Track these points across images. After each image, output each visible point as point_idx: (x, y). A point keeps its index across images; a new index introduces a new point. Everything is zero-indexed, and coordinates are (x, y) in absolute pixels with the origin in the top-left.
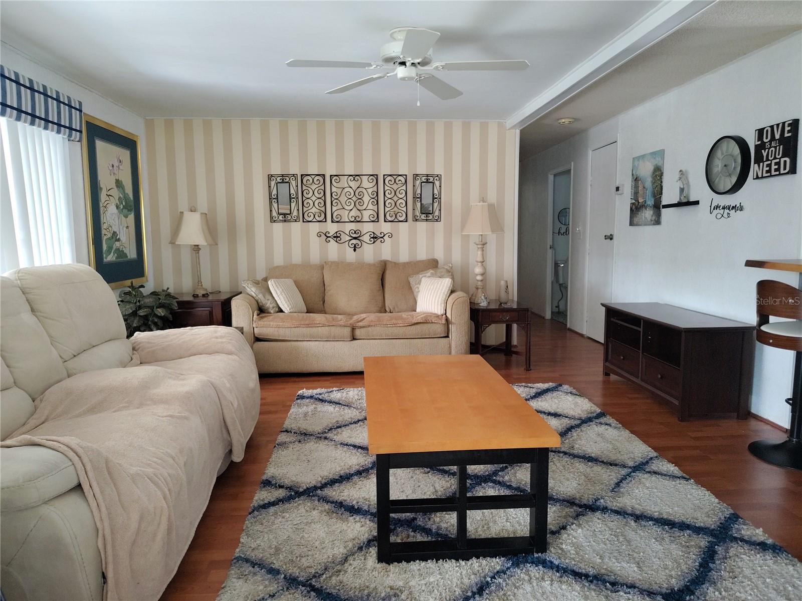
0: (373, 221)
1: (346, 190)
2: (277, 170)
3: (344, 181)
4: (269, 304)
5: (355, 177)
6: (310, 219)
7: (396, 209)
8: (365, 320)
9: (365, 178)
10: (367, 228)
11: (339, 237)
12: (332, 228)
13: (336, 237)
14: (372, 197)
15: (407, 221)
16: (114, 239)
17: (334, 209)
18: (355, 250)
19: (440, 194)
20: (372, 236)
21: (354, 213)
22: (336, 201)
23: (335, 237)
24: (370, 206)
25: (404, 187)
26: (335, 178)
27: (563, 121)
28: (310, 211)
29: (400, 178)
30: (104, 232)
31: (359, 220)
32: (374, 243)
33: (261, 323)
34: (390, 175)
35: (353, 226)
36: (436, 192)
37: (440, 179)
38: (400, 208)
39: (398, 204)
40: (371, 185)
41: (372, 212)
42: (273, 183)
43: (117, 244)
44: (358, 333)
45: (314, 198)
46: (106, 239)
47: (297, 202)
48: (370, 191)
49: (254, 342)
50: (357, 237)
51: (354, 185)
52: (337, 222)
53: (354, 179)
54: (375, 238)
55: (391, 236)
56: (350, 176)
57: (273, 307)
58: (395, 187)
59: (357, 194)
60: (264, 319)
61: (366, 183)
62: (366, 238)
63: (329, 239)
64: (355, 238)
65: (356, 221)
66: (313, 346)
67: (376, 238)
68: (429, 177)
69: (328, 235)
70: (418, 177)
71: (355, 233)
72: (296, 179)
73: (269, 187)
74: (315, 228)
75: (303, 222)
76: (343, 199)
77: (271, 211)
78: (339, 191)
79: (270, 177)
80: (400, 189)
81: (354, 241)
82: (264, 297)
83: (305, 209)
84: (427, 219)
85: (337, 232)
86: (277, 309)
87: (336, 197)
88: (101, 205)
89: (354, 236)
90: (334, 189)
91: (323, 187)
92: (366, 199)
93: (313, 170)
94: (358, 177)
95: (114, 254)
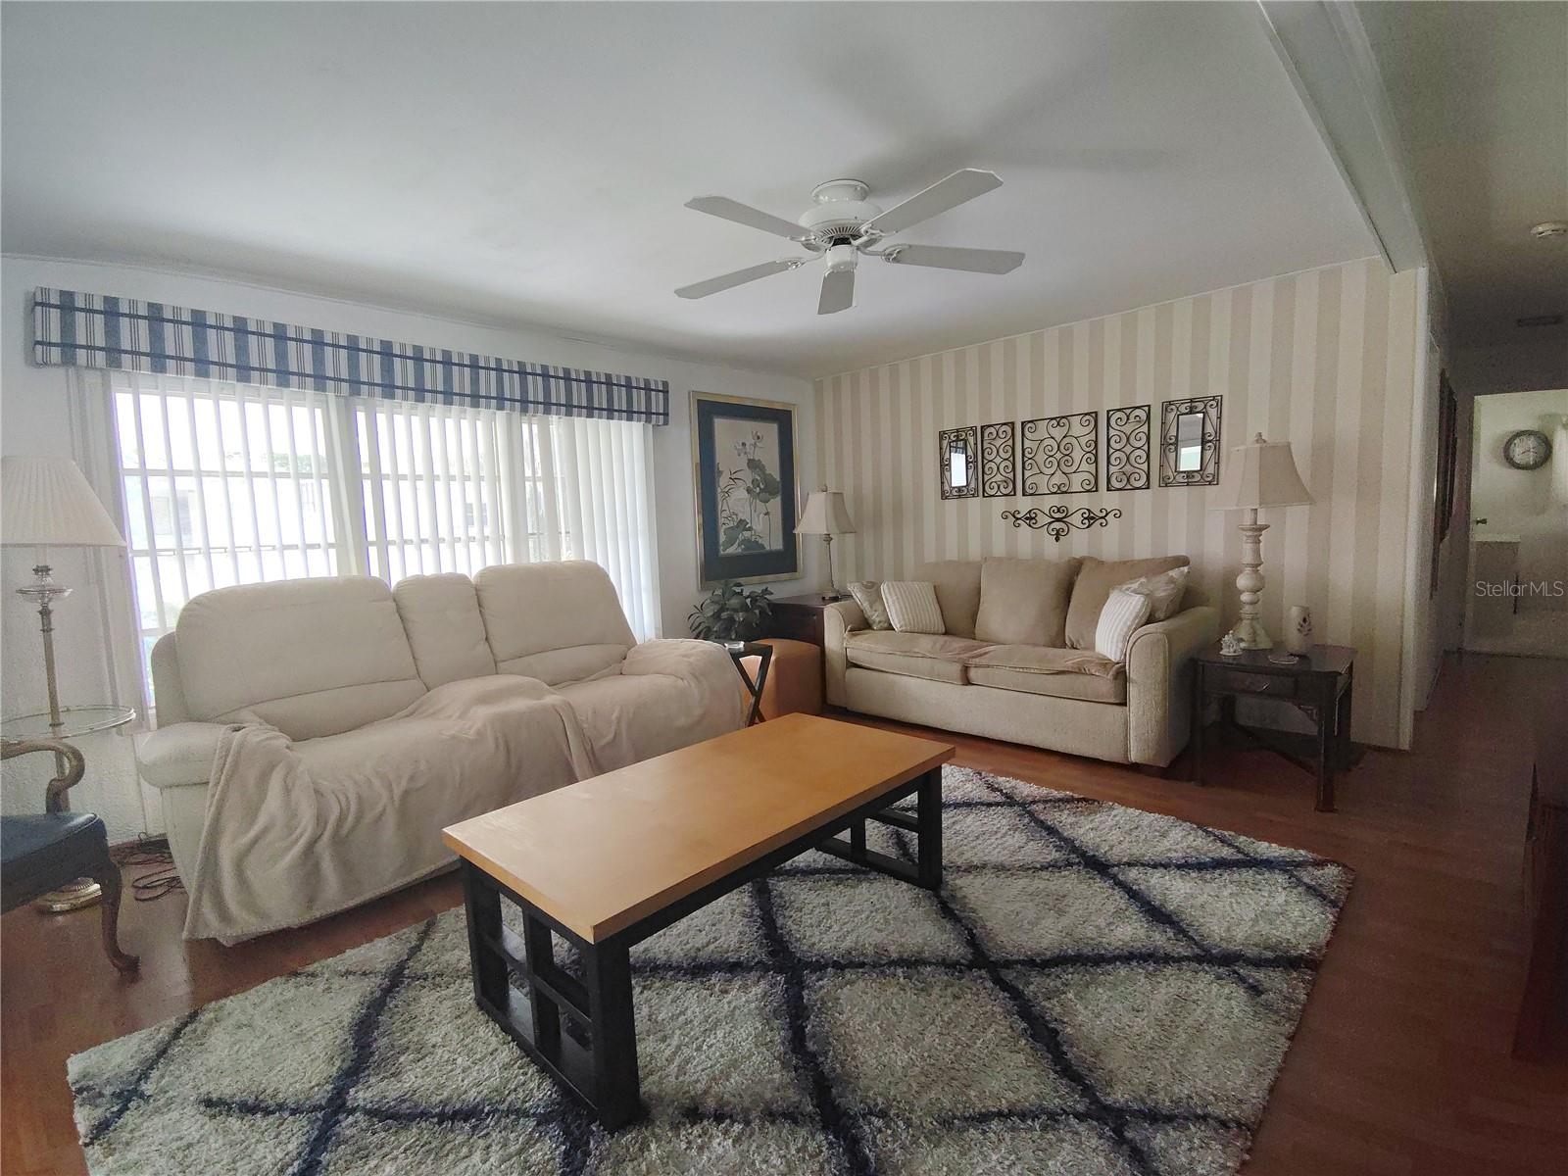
0: (1088, 491)
1: (1046, 443)
2: (949, 425)
3: (1042, 430)
4: (875, 617)
5: (1059, 420)
6: (993, 492)
7: (1128, 466)
8: (987, 656)
9: (1075, 420)
10: (1078, 502)
11: (1034, 518)
12: (1024, 505)
13: (1030, 518)
14: (1087, 450)
15: (1148, 488)
16: (742, 527)
17: (1027, 474)
18: (1057, 539)
19: (1218, 432)
20: (1085, 516)
21: (1058, 479)
22: (1030, 461)
23: (1027, 519)
24: (1085, 466)
25: (1145, 428)
26: (1030, 425)
27: (1540, 229)
28: (993, 480)
29: (1138, 412)
30: (721, 521)
31: (1065, 489)
32: (1088, 527)
33: (852, 641)
34: (1119, 410)
35: (1055, 501)
36: (1209, 429)
37: (1219, 405)
38: (1137, 465)
39: (1132, 458)
40: (1087, 430)
41: (1087, 476)
42: (945, 443)
43: (747, 534)
44: (973, 674)
45: (998, 460)
46: (726, 529)
47: (976, 468)
48: (1083, 441)
49: (847, 668)
50: (1061, 516)
51: (1058, 433)
52: (1031, 495)
53: (1058, 424)
54: (1090, 519)
55: (1119, 515)
56: (1052, 419)
57: (880, 622)
58: (1128, 429)
59: (1062, 448)
60: (855, 638)
61: (1078, 429)
62: (1076, 519)
63: (1019, 522)
64: (1058, 520)
65: (1061, 491)
66: (912, 684)
67: (1092, 518)
68: (1196, 404)
69: (1018, 516)
70: (1173, 407)
71: (1059, 511)
72: (975, 434)
73: (941, 449)
74: (999, 505)
75: (984, 496)
76: (1041, 457)
77: (942, 483)
78: (1034, 446)
79: (942, 435)
80: (1137, 431)
81: (1057, 525)
82: (871, 607)
83: (986, 478)
84: (1188, 483)
85: (1030, 511)
86: (886, 625)
87: (1030, 456)
88: (719, 490)
89: (1057, 516)
90: (1027, 444)
91: (1011, 441)
92: (1077, 454)
93: (998, 418)
94: (1064, 420)
95: (739, 545)
